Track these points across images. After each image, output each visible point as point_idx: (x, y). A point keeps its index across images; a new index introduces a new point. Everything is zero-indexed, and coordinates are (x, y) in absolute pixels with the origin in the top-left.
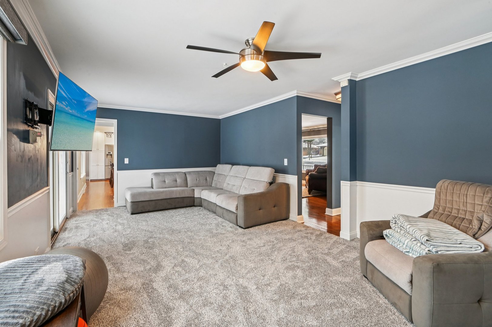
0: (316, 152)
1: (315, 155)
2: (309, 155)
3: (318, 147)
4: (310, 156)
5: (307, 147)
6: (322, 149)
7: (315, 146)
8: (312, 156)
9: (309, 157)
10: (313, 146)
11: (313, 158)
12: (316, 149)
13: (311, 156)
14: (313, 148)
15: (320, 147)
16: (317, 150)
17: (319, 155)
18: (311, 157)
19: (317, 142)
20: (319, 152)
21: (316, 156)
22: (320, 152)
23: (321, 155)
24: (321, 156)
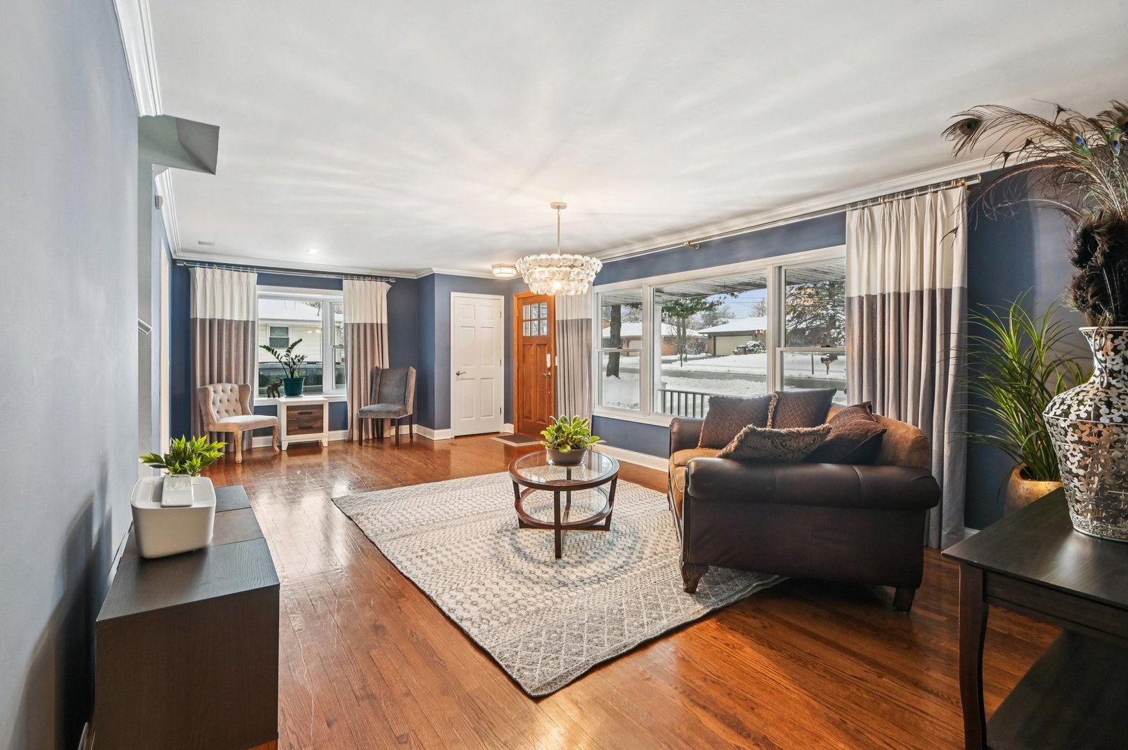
0: (698, 346)
1: (696, 354)
2: (681, 352)
3: (703, 333)
4: (684, 356)
5: (675, 334)
6: (713, 339)
7: (695, 333)
8: (689, 356)
9: (681, 360)
10: (689, 332)
11: (689, 362)
12: (697, 339)
13: (686, 357)
14: (689, 338)
15: (707, 335)
16: (700, 341)
17: (703, 355)
18: (686, 359)
19: (700, 324)
20: (704, 347)
21: (698, 356)
22: (706, 346)
23: (709, 354)
24: (710, 357)
